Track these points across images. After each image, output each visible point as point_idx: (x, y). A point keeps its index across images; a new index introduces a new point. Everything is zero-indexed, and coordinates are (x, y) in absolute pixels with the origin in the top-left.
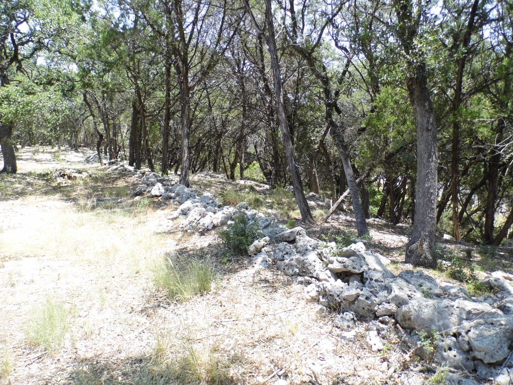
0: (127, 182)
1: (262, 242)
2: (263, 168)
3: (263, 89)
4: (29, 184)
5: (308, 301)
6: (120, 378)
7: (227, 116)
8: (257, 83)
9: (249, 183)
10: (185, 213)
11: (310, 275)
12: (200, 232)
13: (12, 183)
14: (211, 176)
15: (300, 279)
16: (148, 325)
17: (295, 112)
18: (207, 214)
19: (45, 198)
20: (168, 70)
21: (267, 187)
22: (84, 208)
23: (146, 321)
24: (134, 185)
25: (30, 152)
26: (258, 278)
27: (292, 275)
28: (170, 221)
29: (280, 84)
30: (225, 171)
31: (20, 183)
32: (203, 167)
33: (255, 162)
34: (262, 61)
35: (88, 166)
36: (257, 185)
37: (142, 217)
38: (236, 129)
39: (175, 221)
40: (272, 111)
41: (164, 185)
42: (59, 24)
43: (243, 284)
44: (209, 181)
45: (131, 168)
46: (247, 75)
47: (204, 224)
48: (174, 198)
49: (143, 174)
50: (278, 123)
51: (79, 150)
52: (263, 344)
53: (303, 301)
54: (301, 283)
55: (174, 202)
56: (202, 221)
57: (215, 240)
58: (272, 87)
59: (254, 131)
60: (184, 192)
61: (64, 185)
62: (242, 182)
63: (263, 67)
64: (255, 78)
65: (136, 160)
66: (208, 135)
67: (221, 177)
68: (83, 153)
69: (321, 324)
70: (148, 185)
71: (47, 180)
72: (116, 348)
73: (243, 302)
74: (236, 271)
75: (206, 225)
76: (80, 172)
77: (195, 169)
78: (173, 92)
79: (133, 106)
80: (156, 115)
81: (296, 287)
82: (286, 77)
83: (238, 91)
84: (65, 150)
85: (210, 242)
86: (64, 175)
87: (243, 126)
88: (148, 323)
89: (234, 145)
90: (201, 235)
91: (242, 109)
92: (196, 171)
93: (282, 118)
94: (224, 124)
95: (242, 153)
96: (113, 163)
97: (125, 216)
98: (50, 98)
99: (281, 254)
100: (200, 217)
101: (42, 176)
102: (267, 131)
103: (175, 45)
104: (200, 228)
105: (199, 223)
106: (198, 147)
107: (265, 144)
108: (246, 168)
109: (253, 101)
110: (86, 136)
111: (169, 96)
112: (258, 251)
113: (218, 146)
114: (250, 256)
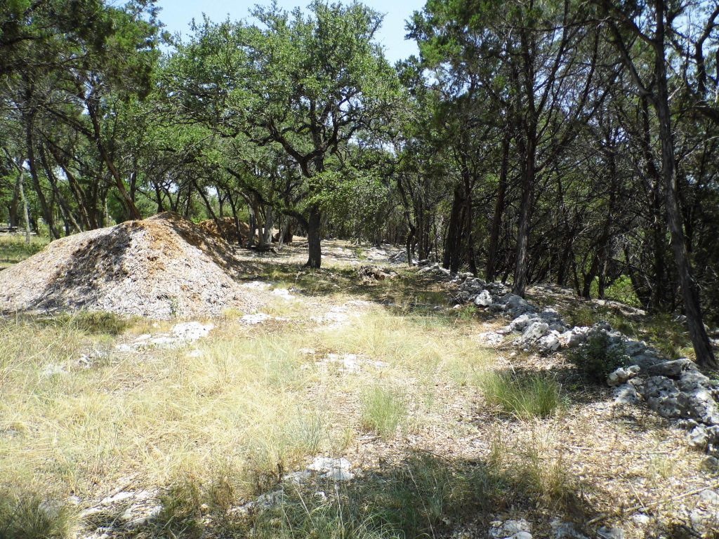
0: (442, 287)
1: (629, 372)
2: (637, 284)
3: (645, 170)
4: (333, 280)
5: (690, 449)
6: (454, 474)
7: (585, 207)
8: (636, 161)
9: (612, 304)
10: (520, 329)
11: (698, 419)
12: (540, 353)
13: (318, 279)
14: (553, 290)
15: (682, 422)
16: (480, 435)
17: (697, 202)
18: (551, 333)
19: (352, 297)
20: (506, 146)
21: (642, 312)
22: (397, 312)
23: (478, 431)
24: (454, 292)
25: (328, 245)
26: (620, 413)
27: (670, 417)
28: (501, 336)
29: (671, 163)
30: (576, 284)
31: (325, 279)
32: (541, 278)
33: (623, 276)
34: (647, 129)
35: (393, 266)
36: (625, 309)
37: (465, 328)
38: (597, 226)
39: (508, 337)
40: (657, 201)
41: (491, 294)
42: (385, 99)
43: (598, 417)
44: (551, 297)
45: (448, 271)
46: (620, 149)
47: (546, 344)
48: (505, 311)
49: (464, 278)
50: (666, 218)
51: (381, 247)
52: (622, 479)
53: (684, 448)
54: (683, 427)
55: (504, 315)
56: (544, 340)
57: (561, 363)
58: (659, 164)
59: (626, 228)
60: (519, 304)
61: (370, 285)
62: (602, 302)
63: (648, 138)
64: (634, 154)
65: (452, 262)
66: (554, 233)
67: (569, 292)
68: (386, 250)
69: (707, 476)
70: (471, 292)
71: (352, 278)
72: (447, 448)
73: (597, 434)
74: (589, 402)
75: (549, 345)
76: (387, 271)
77: (530, 279)
78: (511, 174)
79: (455, 192)
80: (483, 205)
81: (674, 431)
82: (683, 151)
83: (604, 172)
84: (366, 246)
85: (555, 365)
86: (371, 273)
87: (609, 222)
88: (480, 433)
89: (592, 248)
90: (542, 357)
91: (608, 197)
92: (532, 283)
93: (672, 211)
94: (578, 218)
95: (604, 260)
96: (424, 264)
97: (444, 325)
98: (369, 183)
99: (655, 389)
100: (541, 335)
101: (346, 273)
102: (646, 229)
103: (521, 115)
104: (540, 348)
105: (540, 342)
106: (537, 249)
107: (643, 248)
108: (608, 285)
109: (627, 185)
110: (389, 230)
111: (505, 179)
112: (622, 382)
113: (568, 248)
114: (610, 387)
